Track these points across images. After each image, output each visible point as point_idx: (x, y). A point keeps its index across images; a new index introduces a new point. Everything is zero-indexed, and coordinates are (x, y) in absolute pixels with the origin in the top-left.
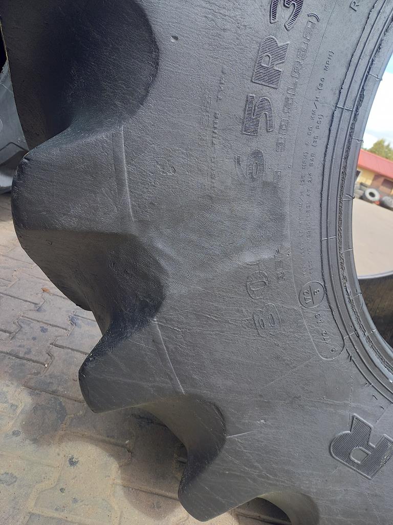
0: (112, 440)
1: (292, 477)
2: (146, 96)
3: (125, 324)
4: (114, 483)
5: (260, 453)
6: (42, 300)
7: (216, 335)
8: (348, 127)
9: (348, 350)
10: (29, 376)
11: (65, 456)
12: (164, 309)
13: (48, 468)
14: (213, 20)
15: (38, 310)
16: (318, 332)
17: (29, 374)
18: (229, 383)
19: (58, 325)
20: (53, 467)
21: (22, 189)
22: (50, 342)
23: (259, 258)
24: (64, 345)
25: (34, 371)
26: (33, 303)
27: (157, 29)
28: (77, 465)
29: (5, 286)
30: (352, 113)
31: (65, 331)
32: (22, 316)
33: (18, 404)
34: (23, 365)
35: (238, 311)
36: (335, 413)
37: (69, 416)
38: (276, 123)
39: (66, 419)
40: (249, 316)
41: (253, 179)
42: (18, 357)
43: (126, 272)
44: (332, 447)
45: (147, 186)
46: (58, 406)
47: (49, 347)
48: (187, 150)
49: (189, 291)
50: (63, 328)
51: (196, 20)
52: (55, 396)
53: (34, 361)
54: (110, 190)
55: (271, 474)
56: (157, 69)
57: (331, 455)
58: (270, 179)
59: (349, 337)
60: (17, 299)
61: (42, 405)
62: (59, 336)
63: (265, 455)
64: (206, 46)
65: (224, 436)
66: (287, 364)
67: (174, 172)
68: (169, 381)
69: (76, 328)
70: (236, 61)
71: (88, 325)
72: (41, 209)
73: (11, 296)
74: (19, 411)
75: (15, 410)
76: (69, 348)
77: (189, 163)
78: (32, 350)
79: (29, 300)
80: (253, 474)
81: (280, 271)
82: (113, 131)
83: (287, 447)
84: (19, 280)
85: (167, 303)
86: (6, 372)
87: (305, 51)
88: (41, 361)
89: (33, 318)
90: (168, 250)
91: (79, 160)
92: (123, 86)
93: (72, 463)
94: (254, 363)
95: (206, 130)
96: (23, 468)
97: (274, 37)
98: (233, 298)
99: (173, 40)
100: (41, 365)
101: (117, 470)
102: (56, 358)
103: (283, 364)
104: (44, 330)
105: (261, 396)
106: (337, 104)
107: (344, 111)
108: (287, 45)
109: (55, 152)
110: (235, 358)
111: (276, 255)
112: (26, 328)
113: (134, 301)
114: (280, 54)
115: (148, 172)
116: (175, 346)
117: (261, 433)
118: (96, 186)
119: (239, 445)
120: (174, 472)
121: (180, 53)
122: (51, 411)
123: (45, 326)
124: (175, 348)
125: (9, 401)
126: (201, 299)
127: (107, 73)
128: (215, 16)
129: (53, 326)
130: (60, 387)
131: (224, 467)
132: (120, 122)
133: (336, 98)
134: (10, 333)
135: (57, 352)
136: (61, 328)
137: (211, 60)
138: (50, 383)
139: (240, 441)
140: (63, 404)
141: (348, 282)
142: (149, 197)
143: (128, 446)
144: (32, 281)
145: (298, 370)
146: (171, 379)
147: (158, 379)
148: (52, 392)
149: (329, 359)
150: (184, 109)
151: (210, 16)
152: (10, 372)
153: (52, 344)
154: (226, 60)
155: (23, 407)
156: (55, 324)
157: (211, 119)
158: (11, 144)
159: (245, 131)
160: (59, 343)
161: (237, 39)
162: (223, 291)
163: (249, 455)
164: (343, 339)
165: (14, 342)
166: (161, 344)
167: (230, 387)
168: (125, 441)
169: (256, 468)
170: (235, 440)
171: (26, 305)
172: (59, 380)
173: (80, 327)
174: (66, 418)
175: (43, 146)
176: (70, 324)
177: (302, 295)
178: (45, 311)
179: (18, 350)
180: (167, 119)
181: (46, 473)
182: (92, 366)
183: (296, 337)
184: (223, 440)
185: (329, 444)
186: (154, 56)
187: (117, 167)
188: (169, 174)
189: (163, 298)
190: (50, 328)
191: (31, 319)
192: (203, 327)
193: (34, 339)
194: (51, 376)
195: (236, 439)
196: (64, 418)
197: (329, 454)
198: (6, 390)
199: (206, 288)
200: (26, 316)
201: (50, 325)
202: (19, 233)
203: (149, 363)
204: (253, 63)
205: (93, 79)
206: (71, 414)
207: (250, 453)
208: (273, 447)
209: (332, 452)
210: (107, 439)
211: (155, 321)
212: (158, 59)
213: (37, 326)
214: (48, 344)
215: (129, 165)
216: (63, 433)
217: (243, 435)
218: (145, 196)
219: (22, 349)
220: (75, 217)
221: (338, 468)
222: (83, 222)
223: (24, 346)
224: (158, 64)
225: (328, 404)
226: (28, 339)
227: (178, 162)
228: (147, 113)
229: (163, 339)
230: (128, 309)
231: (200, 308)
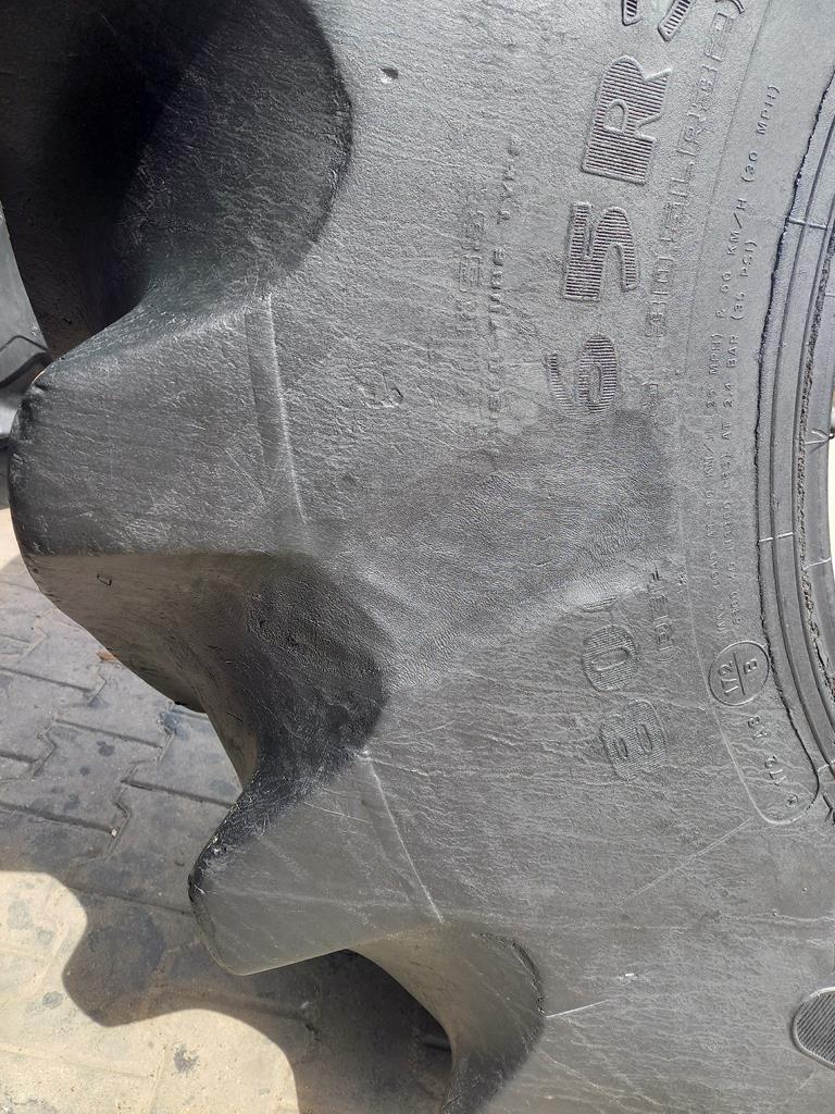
0: (270, 1003)
1: (703, 1102)
2: (325, 218)
3: (293, 763)
4: (279, 1108)
5: (628, 1049)
6: (100, 680)
7: (513, 780)
8: (817, 270)
9: (829, 799)
10: (77, 860)
11: (165, 1048)
12: (384, 727)
13: (126, 1081)
14: (483, 25)
15: (90, 705)
16: (756, 758)
17: (77, 856)
18: (548, 891)
19: (138, 736)
20: (138, 1077)
21: (32, 459)
22: (120, 777)
23: (611, 594)
24: (152, 782)
25: (88, 847)
26: (80, 689)
27: (344, 52)
28: (195, 1067)
29: (17, 652)
30: (825, 235)
31: (152, 749)
32: (57, 721)
33: (52, 929)
34: (61, 835)
35: (565, 722)
36: (801, 947)
37: (170, 951)
38: (644, 266)
39: (163, 959)
40: (592, 733)
41: (593, 408)
42: (49, 816)
43: (290, 641)
44: (796, 1027)
45: (334, 438)
46: (145, 929)
47: (119, 789)
48: (428, 345)
49: (445, 680)
50: (148, 743)
51: (441, 27)
52: (138, 905)
53: (86, 825)
54: (246, 450)
55: (654, 1097)
56: (348, 151)
57: (795, 1044)
58: (631, 403)
59: (830, 767)
60: (43, 682)
61: (110, 927)
62: (139, 762)
63: (638, 1054)
64: (469, 90)
65: (540, 1014)
66: (686, 841)
67: (401, 398)
68: (404, 895)
69: (178, 741)
70: (540, 121)
71: (205, 732)
72: (80, 505)
73: (31, 676)
74: (57, 945)
75: (47, 944)
76: (163, 789)
77: (435, 376)
78: (81, 798)
79: (70, 681)
80: (611, 1098)
81: (662, 621)
82: (246, 309)
83: (689, 1032)
84: (48, 637)
85: (394, 712)
86: (23, 854)
87: (711, 89)
88: (102, 823)
89: (80, 723)
90: (391, 586)
91: (166, 383)
92: (266, 197)
93: (183, 1063)
94: (606, 841)
95: (474, 294)
96: (70, 1086)
97: (632, 59)
98: (551, 691)
99: (386, 80)
100: (101, 832)
101: (286, 1074)
102: (137, 814)
103: (676, 841)
104: (106, 750)
105: (625, 917)
106: (789, 214)
107: (807, 230)
108: (666, 75)
109: (109, 367)
110: (560, 832)
111: (651, 585)
112: (67, 749)
113: (313, 708)
114: (646, 99)
115: (336, 404)
116: (417, 812)
117: (628, 1003)
118: (213, 445)
119: (578, 1035)
120: (414, 1071)
121: (405, 110)
122: (128, 943)
123: (109, 741)
124: (416, 817)
125: (35, 922)
126: (474, 698)
127: (227, 168)
128: (487, 13)
129: (126, 738)
130: (147, 882)
131: (541, 1086)
132: (262, 285)
133: (787, 201)
134: (31, 761)
135: (136, 799)
136: (142, 742)
137: (480, 122)
138: (123, 874)
139: (578, 1024)
140: (156, 923)
141: (822, 637)
142: (341, 463)
143: (307, 1015)
144: (76, 640)
145: (711, 853)
146: (410, 890)
147: (377, 891)
148: (129, 894)
149: (782, 823)
150: (418, 246)
151: (474, 15)
152: (33, 853)
153: (124, 781)
154: (518, 121)
155: (65, 934)
156: (131, 734)
157: (487, 266)
158: (17, 340)
159: (570, 291)
160: (141, 777)
161: (544, 67)
162: (527, 677)
163: (600, 1055)
164: (815, 772)
165: (40, 781)
166: (382, 808)
167: (551, 902)
168: (301, 1004)
169: (617, 1083)
170: (567, 1024)
171: (64, 695)
172: (145, 866)
173: (185, 737)
174: (165, 955)
175: (78, 352)
176: (165, 734)
177: (715, 676)
178: (107, 705)
179: (49, 800)
180: (378, 271)
181: (124, 1095)
182: (219, 869)
183: (704, 775)
184: (537, 1025)
185: (789, 1020)
186: (339, 121)
187: (261, 397)
188: (386, 406)
189: (382, 699)
190: (119, 745)
191: (78, 726)
192: (480, 764)
193: (85, 771)
194: (127, 857)
195: (570, 1021)
196: (159, 957)
197: (791, 1043)
198: (28, 897)
199: (484, 672)
200: (65, 719)
201: (120, 737)
202: (31, 564)
203: (354, 854)
204: (582, 126)
205: (193, 186)
206: (175, 946)
207: (603, 1050)
208: (656, 1033)
209: (797, 1037)
210: (258, 1001)
211: (365, 756)
212: (350, 127)
213: (90, 742)
214: (117, 782)
215: (289, 390)
216: (157, 991)
217: (587, 1011)
218: (332, 461)
219: (59, 797)
220: (164, 520)
221: (812, 1076)
222: (183, 529)
223: (62, 791)
224: (350, 140)
225: (783, 926)
226: (71, 774)
227: (408, 376)
228: (327, 261)
229: (387, 798)
230: (300, 728)
231: (472, 719)
